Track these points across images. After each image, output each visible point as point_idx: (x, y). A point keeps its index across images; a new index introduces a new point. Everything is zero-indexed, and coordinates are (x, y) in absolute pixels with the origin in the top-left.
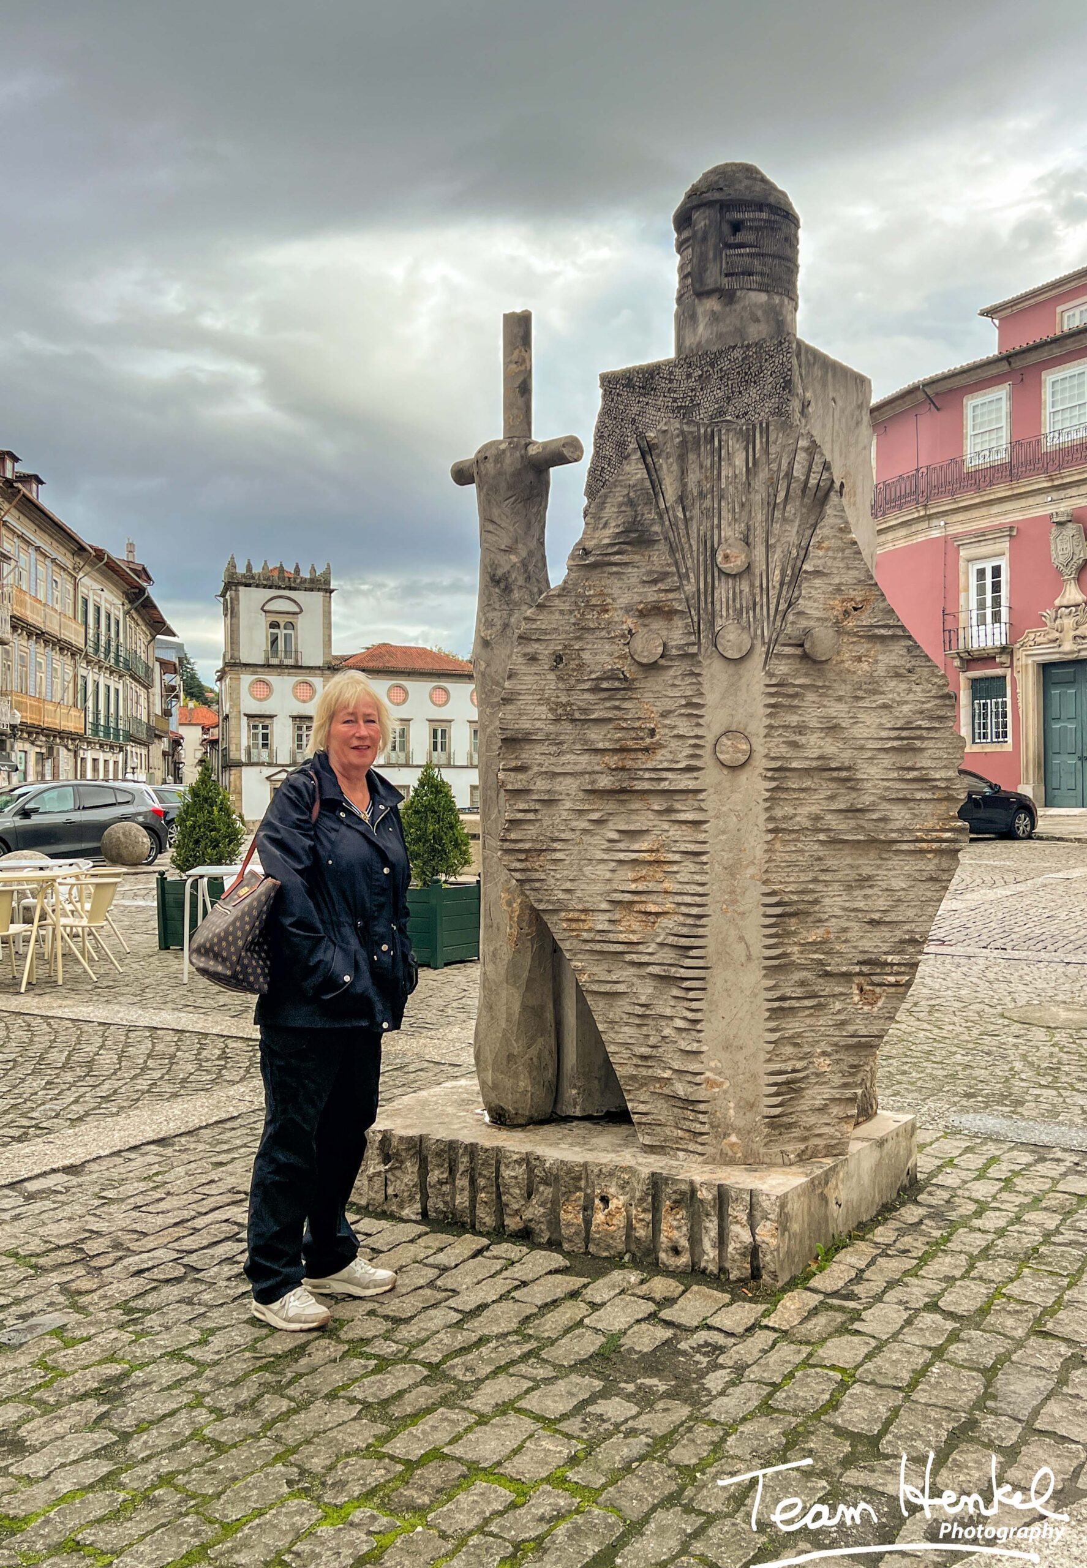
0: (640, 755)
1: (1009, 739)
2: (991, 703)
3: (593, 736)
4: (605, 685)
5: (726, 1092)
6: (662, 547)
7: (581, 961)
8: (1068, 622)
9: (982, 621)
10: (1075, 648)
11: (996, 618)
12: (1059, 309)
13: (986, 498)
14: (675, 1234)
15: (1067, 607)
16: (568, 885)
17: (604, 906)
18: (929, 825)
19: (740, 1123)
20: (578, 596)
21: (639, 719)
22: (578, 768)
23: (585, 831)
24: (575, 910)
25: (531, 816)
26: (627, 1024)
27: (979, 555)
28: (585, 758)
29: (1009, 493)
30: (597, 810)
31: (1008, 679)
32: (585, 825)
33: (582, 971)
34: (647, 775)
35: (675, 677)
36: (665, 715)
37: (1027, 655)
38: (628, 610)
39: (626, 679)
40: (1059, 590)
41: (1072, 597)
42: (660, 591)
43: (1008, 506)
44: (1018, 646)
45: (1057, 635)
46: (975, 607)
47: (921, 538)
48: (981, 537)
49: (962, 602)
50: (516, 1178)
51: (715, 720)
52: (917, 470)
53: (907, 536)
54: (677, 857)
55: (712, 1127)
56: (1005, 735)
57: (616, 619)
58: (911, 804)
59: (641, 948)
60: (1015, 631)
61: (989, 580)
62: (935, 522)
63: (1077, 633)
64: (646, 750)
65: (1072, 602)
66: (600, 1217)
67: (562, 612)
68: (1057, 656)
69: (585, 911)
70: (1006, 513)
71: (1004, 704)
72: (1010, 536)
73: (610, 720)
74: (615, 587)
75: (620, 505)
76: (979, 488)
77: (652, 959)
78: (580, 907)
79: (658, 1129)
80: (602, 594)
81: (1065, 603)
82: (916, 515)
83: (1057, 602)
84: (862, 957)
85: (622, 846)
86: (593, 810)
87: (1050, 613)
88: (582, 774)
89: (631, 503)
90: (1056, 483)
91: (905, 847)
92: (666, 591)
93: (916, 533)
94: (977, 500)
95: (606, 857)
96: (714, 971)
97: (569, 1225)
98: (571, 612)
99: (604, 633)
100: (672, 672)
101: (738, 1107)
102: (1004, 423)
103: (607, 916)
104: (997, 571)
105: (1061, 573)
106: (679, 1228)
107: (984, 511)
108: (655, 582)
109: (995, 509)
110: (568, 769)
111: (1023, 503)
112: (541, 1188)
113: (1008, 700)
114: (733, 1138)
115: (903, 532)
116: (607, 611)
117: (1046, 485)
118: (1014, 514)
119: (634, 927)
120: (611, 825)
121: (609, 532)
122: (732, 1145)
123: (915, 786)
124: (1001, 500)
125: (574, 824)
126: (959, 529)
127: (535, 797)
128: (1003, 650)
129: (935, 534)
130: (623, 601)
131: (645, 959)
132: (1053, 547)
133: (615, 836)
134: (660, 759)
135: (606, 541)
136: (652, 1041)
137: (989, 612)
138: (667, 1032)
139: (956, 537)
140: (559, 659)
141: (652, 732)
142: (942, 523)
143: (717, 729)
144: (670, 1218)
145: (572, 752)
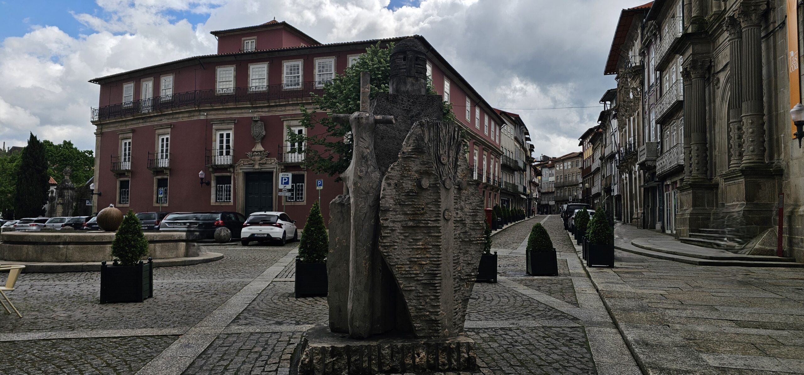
0: (419, 216)
1: (232, 200)
2: (224, 186)
3: (405, 209)
4: (411, 194)
5: (445, 316)
6: (427, 154)
7: (401, 281)
8: (257, 158)
9: (221, 154)
10: (260, 168)
11: (228, 153)
12: (243, 39)
13: (225, 107)
14: (443, 360)
15: (257, 152)
16: (398, 257)
17: (408, 263)
18: (479, 236)
19: (448, 325)
20: (402, 166)
21: (419, 205)
22: (401, 219)
23: (402, 239)
24: (400, 264)
25: (389, 235)
26: (414, 299)
27: (221, 128)
28: (403, 216)
29: (235, 106)
30: (407, 233)
31: (232, 177)
32: (403, 237)
33: (401, 284)
34: (424, 222)
35: (431, 193)
36: (427, 204)
37: (240, 169)
38: (416, 172)
39: (415, 192)
40: (254, 145)
41: (259, 148)
42: (426, 167)
43: (234, 111)
44: (237, 165)
45: (253, 162)
46: (219, 148)
47: (195, 118)
48: (222, 121)
49: (213, 146)
50: (388, 353)
51: (443, 206)
52: (195, 91)
53: (188, 117)
54: (431, 247)
55: (442, 327)
56: (230, 199)
57: (413, 174)
58: (476, 230)
59: (420, 275)
60: (235, 159)
61: (225, 139)
62: (202, 113)
63: (261, 162)
64: (421, 214)
65: (259, 150)
66: (417, 360)
67: (397, 171)
68: (252, 170)
69: (403, 265)
70: (233, 114)
71: (230, 187)
72: (234, 123)
73: (410, 205)
74: (412, 165)
75: (414, 140)
76: (222, 103)
77: (423, 278)
78: (402, 263)
79: (423, 331)
80: (408, 166)
81: (256, 150)
82: (194, 109)
83: (253, 150)
84: (466, 274)
85: (413, 244)
86: (406, 233)
87: (249, 153)
88: (402, 221)
89: (417, 140)
90: (254, 106)
91: (475, 242)
92: (428, 167)
93: (194, 116)
94: (221, 107)
95: (409, 247)
96: (443, 280)
97: (409, 364)
98: (400, 171)
99: (409, 178)
100: (430, 191)
101: (448, 320)
102: (232, 79)
103: (409, 266)
104: (228, 135)
105: (255, 139)
106: (444, 358)
107: (223, 112)
108: (425, 164)
109: (228, 112)
110: (398, 220)
111: (240, 111)
112: (397, 355)
113: (232, 186)
114: (447, 330)
115: (187, 115)
116: (410, 171)
117: (249, 106)
118: (237, 115)
119: (417, 269)
120: (410, 237)
121: (410, 148)
122: (446, 332)
123: (476, 225)
124: (231, 109)
125: (400, 237)
126: (213, 117)
127: (390, 229)
128: (231, 166)
129: (202, 118)
130: (415, 169)
131: (421, 278)
132: (252, 129)
133: (412, 240)
134: (426, 216)
135: (410, 150)
136: (423, 304)
137: (224, 151)
138: (428, 300)
139: (212, 120)
140: (396, 185)
141: (423, 209)
142: (205, 114)
143: (444, 209)
144: (441, 356)
145: (399, 214)
